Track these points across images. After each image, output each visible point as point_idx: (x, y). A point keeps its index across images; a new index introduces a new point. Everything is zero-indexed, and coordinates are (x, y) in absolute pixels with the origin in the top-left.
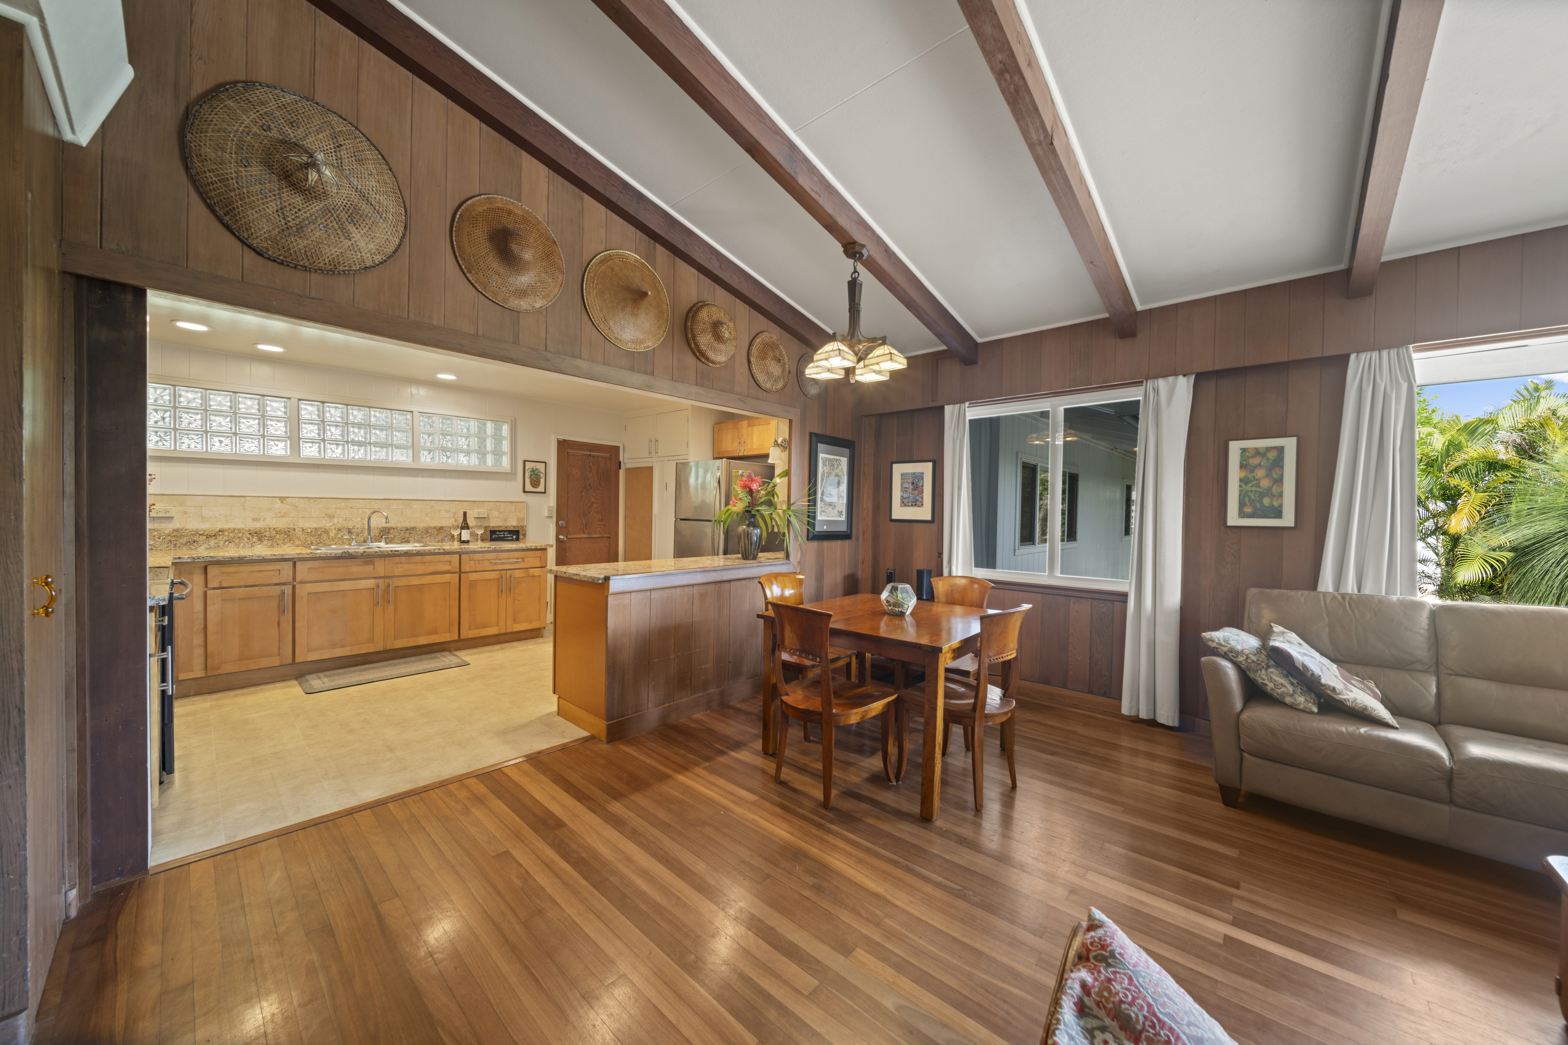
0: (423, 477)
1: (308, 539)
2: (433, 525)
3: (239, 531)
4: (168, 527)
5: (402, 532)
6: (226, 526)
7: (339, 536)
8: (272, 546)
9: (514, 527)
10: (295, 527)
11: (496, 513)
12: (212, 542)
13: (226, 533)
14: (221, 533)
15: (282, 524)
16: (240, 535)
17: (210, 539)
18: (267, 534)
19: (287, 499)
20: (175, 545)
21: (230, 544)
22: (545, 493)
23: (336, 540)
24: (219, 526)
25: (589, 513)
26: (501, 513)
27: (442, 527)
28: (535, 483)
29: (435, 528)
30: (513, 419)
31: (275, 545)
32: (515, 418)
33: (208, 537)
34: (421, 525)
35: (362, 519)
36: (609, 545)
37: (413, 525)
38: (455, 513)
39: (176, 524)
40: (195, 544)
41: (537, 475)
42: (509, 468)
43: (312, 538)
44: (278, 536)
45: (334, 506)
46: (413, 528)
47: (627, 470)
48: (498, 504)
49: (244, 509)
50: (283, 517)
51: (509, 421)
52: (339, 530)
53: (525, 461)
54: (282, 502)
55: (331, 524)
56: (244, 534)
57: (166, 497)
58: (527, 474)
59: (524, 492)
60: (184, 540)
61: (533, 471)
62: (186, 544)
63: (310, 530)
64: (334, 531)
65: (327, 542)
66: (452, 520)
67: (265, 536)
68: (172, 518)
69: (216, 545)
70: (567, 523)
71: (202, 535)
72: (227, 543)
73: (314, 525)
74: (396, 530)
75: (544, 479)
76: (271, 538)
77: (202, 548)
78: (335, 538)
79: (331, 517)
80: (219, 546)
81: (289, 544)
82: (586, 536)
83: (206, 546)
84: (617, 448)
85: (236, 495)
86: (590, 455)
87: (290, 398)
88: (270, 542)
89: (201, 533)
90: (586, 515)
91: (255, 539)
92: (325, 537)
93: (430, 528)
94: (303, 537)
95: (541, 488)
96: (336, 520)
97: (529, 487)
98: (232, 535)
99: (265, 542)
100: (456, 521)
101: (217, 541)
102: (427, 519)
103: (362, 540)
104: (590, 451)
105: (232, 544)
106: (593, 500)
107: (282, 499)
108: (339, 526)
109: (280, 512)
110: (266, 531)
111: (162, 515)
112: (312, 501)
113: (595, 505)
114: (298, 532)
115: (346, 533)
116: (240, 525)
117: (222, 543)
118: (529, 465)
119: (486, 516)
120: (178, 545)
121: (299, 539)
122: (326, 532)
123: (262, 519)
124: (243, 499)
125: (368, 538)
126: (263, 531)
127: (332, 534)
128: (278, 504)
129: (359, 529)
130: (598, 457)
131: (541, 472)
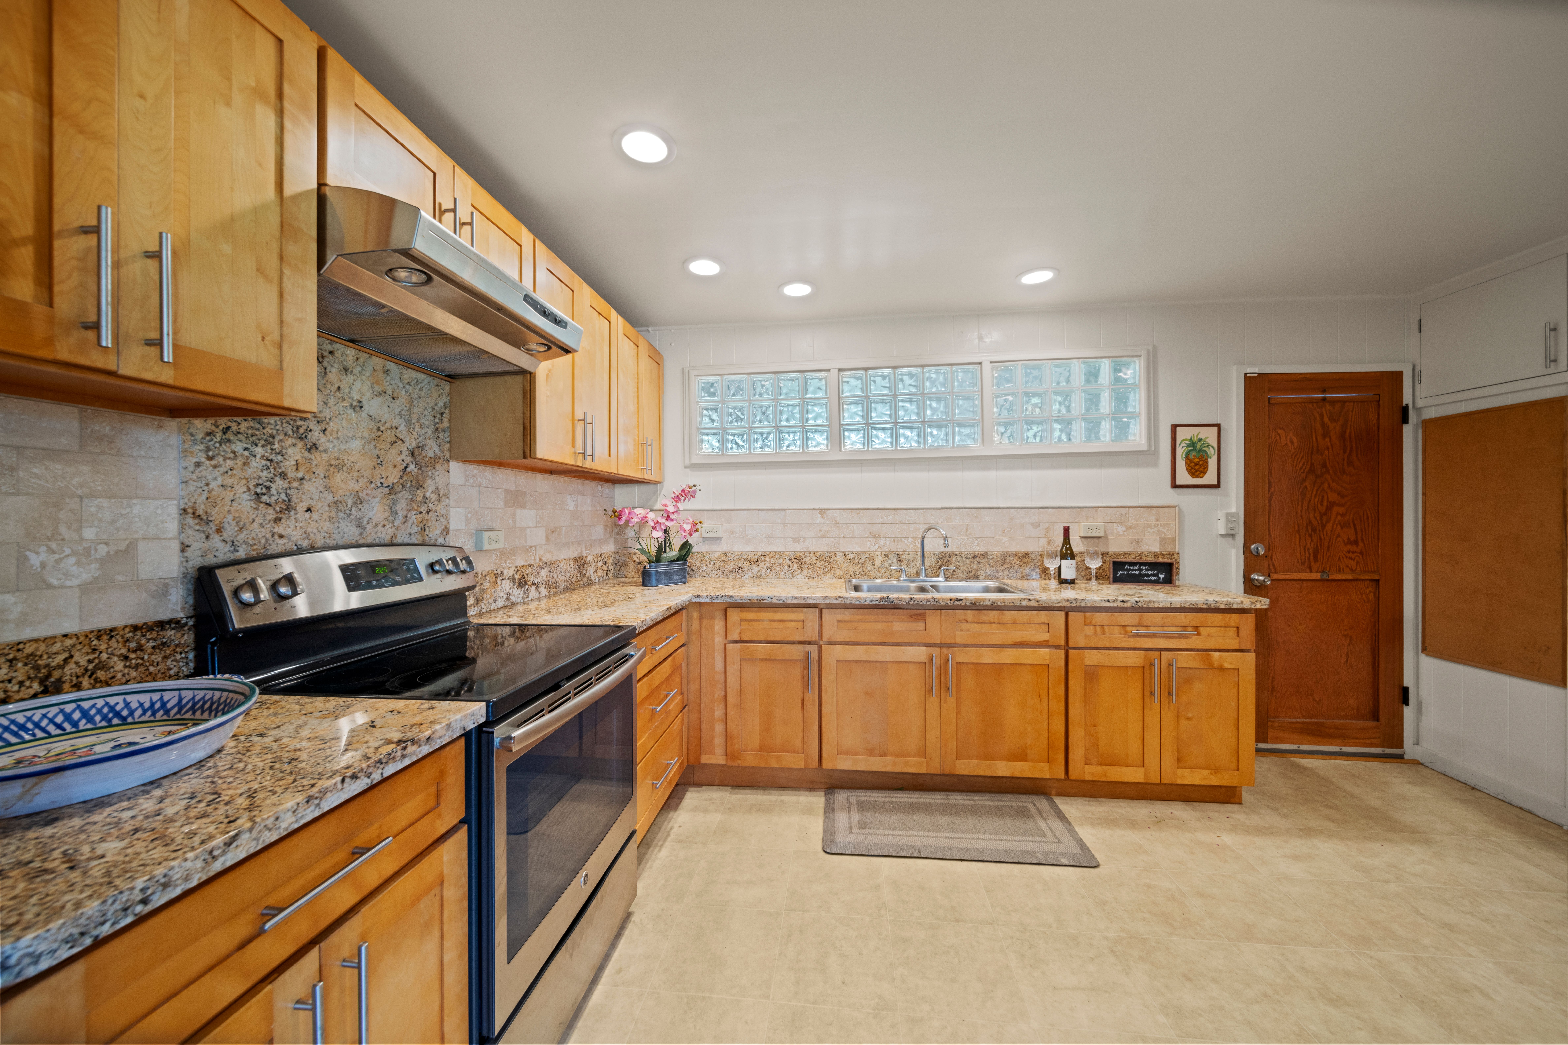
0: (997, 469)
1: (851, 568)
2: (1013, 550)
3: (780, 555)
4: (716, 550)
5: (968, 561)
6: (768, 550)
7: (886, 565)
8: (812, 577)
9: (1156, 555)
10: (837, 551)
11: (1121, 529)
12: (755, 569)
13: (768, 559)
14: (763, 558)
15: (821, 547)
16: (781, 561)
17: (753, 565)
18: (807, 560)
19: (828, 512)
20: (723, 571)
21: (772, 573)
22: (1218, 486)
23: (883, 571)
24: (762, 549)
25: (1323, 526)
26: (1129, 528)
27: (1027, 554)
28: (1197, 467)
29: (1016, 555)
30: (1150, 348)
31: (815, 575)
32: (1155, 347)
33: (752, 562)
34: (995, 550)
35: (915, 540)
36: (1377, 598)
37: (983, 550)
38: (1048, 529)
39: (723, 547)
40: (740, 572)
41: (1201, 451)
42: (1144, 441)
43: (855, 567)
44: (818, 564)
45: (880, 520)
46: (984, 555)
47: (1427, 424)
48: (1124, 511)
49: (785, 526)
50: (823, 536)
51: (1144, 353)
52: (886, 556)
53: (1174, 428)
54: (822, 517)
55: (877, 547)
56: (784, 559)
57: (715, 512)
58: (1180, 452)
59: (1174, 485)
60: (730, 567)
61: (1192, 444)
62: (732, 572)
63: (852, 556)
64: (880, 557)
65: (872, 574)
66: (1044, 541)
67: (805, 563)
68: (720, 538)
69: (759, 574)
70: (1269, 548)
71: (746, 560)
72: (769, 571)
73: (858, 549)
74: (959, 558)
75: (1215, 458)
76: (812, 566)
77: (746, 576)
78: (882, 567)
79: (877, 536)
80: (761, 575)
81: (829, 575)
82: (1317, 576)
83: (750, 574)
84: (1397, 377)
85: (777, 507)
86: (1324, 399)
87: (829, 370)
88: (810, 571)
89: (745, 557)
90: (1314, 530)
91: (795, 567)
92: (869, 565)
93: (1009, 554)
94: (844, 565)
95: (1210, 478)
96: (882, 541)
97: (1183, 477)
98: (773, 560)
99: (805, 571)
100: (1049, 542)
101: (759, 568)
102: (1005, 539)
103: (915, 572)
104: (1324, 391)
105: (773, 573)
106: (1332, 497)
107: (822, 511)
108: (885, 550)
109: (820, 531)
110: (806, 557)
111: (711, 535)
112: (855, 513)
113: (1336, 509)
114: (840, 559)
115: (894, 561)
116: (780, 549)
117: (764, 570)
118: (1183, 434)
119: (1101, 534)
120: (726, 572)
121: (840, 567)
122: (871, 558)
123: (802, 540)
124: (783, 512)
125: (921, 569)
126: (803, 556)
127: (878, 562)
128: (819, 520)
129: (911, 556)
130: (1343, 401)
131: (1208, 446)
